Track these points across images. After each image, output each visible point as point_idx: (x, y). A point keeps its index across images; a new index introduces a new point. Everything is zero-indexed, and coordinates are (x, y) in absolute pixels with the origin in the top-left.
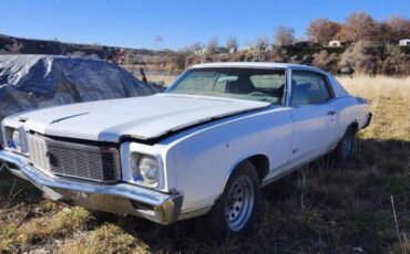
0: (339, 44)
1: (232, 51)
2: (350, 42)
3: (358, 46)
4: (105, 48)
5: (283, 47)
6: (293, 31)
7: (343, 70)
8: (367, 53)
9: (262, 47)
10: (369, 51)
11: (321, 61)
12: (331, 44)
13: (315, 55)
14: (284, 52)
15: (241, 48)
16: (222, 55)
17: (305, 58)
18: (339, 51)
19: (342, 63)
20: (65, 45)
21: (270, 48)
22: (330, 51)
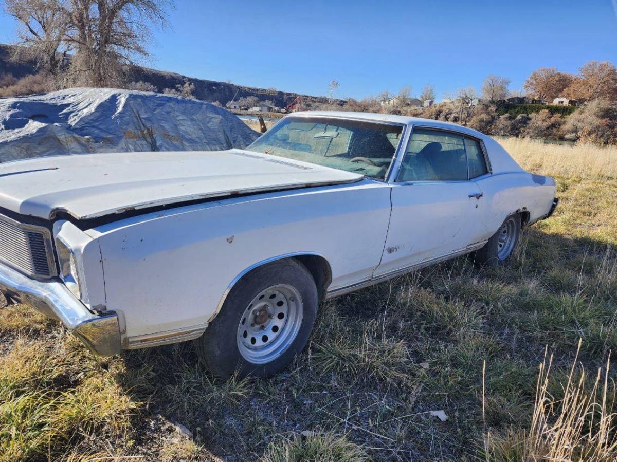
0: (566, 102)
1: (426, 104)
2: (581, 101)
3: (593, 106)
4: (281, 94)
5: (492, 102)
6: (507, 83)
7: (568, 136)
8: (602, 117)
9: (465, 101)
10: (606, 114)
11: (540, 123)
12: (556, 102)
13: (533, 115)
14: (493, 108)
15: (438, 102)
16: (414, 108)
17: (519, 117)
18: (565, 111)
19: (568, 126)
20: (238, 88)
21: (475, 102)
22: (554, 110)
